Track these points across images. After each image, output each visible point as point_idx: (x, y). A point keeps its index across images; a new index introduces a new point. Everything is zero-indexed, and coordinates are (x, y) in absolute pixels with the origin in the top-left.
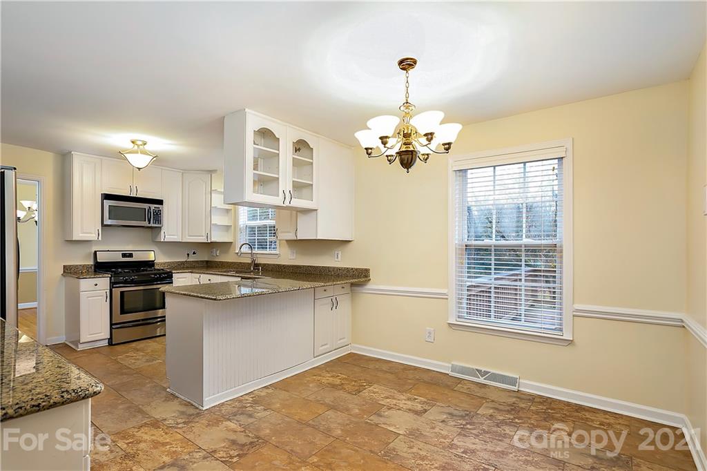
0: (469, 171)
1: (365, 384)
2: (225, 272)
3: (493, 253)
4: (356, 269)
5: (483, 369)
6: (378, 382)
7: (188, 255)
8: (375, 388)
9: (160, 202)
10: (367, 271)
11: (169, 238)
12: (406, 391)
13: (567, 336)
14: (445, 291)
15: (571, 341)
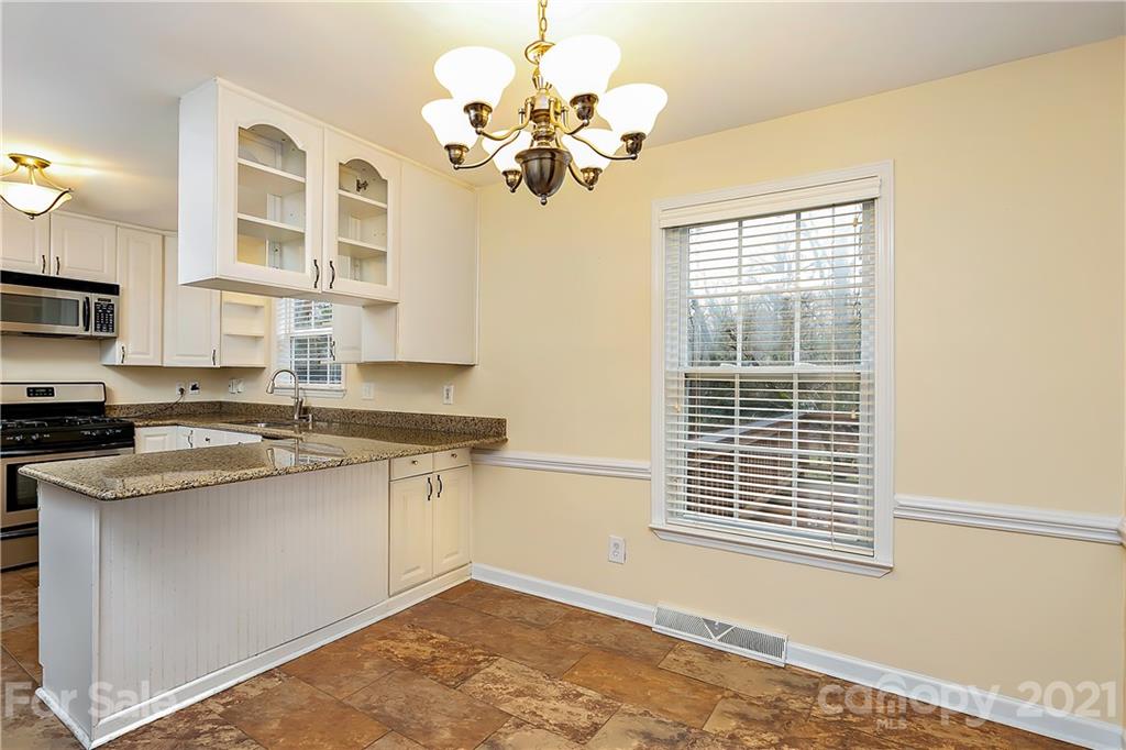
0: (694, 230)
1: (481, 658)
2: (245, 423)
3: (737, 390)
4: (481, 420)
5: (718, 620)
6: (508, 652)
7: (182, 391)
8: (502, 668)
9: (113, 289)
10: (501, 423)
11: (133, 359)
12: (561, 675)
13: (881, 558)
14: (644, 464)
15: (891, 568)
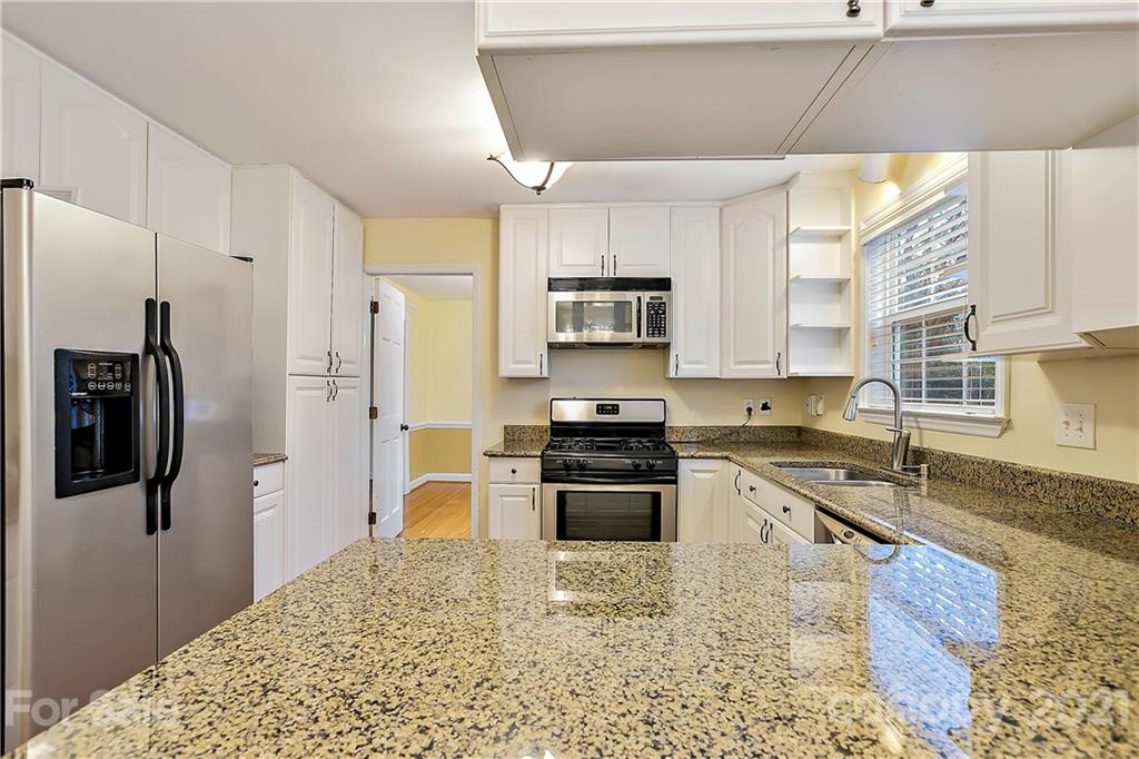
7: (749, 410)
9: (664, 284)
11: (687, 370)
